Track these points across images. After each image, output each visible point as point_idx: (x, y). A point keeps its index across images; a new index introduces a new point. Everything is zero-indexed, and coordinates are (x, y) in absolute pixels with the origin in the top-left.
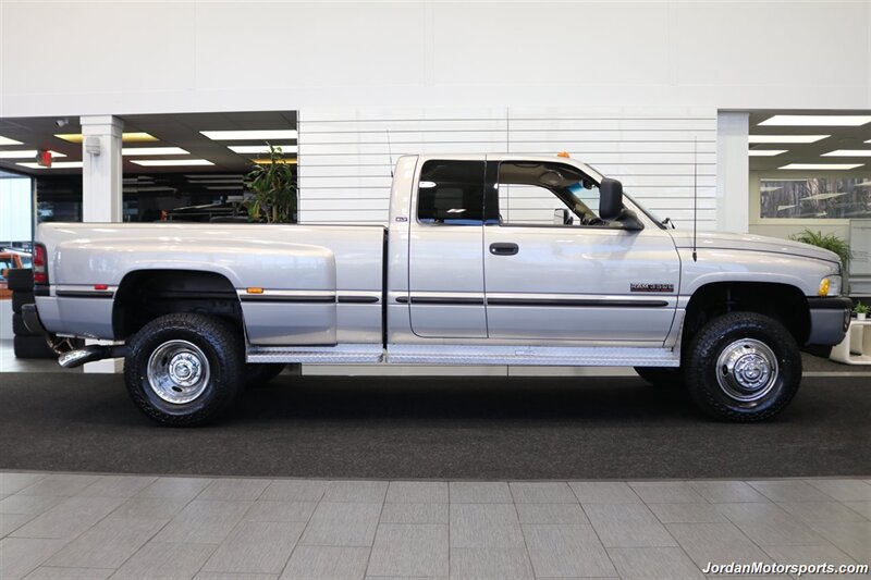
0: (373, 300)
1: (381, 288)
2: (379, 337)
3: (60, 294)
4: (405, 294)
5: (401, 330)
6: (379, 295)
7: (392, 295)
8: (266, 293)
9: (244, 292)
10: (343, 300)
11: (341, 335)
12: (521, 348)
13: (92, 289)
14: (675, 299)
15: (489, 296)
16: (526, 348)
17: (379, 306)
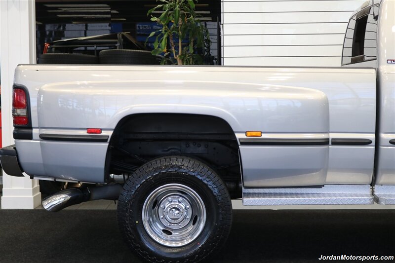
0: (366, 143)
1: (374, 130)
2: (369, 179)
3: (44, 137)
6: (372, 137)
7: (385, 137)
8: (264, 136)
9: (243, 136)
10: (336, 142)
11: (331, 177)
13: (84, 133)
17: (372, 148)
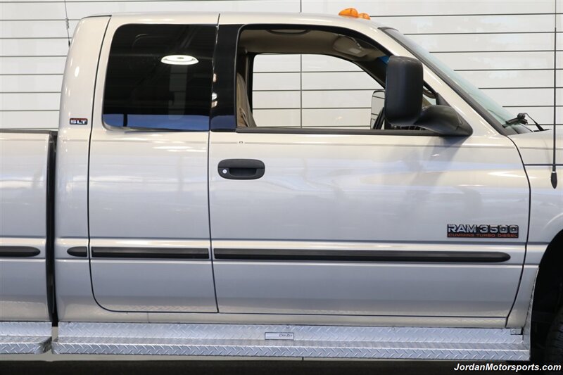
0: (31, 253)
1: (44, 232)
2: (44, 311)
4: (83, 243)
5: (77, 299)
6: (41, 243)
7: (62, 243)
12: (274, 329)
14: (521, 249)
15: (218, 245)
16: (284, 328)
17: (41, 261)
